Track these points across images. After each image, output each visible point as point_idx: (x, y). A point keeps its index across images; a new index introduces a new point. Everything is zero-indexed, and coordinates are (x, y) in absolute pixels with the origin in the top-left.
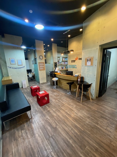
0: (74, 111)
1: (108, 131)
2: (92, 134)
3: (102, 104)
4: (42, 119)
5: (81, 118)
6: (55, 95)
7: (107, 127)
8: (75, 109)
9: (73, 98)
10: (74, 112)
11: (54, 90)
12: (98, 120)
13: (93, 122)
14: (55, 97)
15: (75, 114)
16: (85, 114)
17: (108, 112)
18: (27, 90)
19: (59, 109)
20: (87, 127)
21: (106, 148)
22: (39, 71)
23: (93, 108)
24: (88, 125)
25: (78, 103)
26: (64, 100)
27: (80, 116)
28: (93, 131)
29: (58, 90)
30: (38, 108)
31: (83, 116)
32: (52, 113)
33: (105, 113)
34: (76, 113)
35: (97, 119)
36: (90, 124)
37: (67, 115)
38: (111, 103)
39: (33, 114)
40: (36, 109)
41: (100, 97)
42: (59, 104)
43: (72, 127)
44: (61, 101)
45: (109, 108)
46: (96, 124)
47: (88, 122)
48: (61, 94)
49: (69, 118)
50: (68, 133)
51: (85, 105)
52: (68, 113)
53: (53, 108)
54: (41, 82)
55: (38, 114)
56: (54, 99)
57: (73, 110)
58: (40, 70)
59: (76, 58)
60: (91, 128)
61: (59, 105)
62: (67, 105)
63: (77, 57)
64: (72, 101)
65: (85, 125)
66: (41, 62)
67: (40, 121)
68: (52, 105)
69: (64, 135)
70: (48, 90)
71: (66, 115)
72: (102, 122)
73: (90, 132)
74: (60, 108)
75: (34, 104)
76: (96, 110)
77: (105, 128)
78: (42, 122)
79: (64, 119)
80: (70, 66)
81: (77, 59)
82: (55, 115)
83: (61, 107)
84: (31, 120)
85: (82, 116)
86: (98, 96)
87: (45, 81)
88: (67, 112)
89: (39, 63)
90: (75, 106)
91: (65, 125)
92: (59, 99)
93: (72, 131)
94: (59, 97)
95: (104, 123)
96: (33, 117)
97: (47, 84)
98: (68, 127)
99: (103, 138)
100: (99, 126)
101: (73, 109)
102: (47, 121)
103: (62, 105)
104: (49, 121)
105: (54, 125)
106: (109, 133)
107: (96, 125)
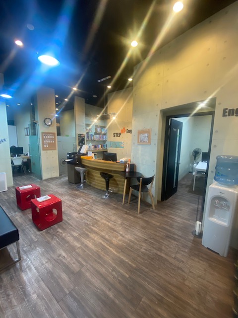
0: (117, 232)
1: (178, 260)
2: (152, 271)
3: (167, 212)
4: (47, 258)
5: (132, 244)
6: (78, 204)
7: (176, 253)
8: (120, 228)
9: (116, 206)
10: (118, 234)
11: (75, 194)
12: (162, 243)
13: (153, 247)
14: (79, 208)
15: (120, 237)
16: (140, 235)
17: (177, 226)
18: (8, 196)
19: (87, 232)
20: (143, 259)
21: (177, 294)
22: (42, 152)
23: (153, 222)
24: (144, 254)
25: (125, 216)
26: (99, 212)
27: (129, 240)
28: (153, 265)
29: (86, 192)
30: (37, 235)
31: (136, 239)
32: (71, 241)
33: (173, 228)
34: (121, 235)
35: (161, 241)
36: (147, 252)
37: (104, 241)
38: (181, 210)
39: (25, 249)
40: (31, 237)
41: (163, 200)
42: (86, 221)
43: (114, 265)
44: (91, 215)
45: (179, 220)
46: (158, 250)
47: (145, 249)
48: (91, 201)
49: (108, 247)
50: (105, 279)
51: (140, 218)
52: (107, 237)
53: (74, 231)
54: (45, 176)
55: (38, 248)
56: (77, 211)
57: (115, 231)
58: (44, 149)
59: (122, 129)
60: (149, 261)
61: (88, 222)
62: (105, 222)
63: (124, 128)
64: (113, 212)
65: (139, 256)
66: (47, 131)
67: (43, 264)
68: (71, 226)
69: (97, 285)
70: (61, 194)
71: (102, 243)
72: (168, 246)
73: (147, 268)
74: (90, 230)
75: (28, 226)
76: (158, 224)
77: (174, 256)
78: (46, 264)
79: (97, 251)
80: (110, 144)
81: (123, 131)
82: (77, 245)
83: (92, 227)
84: (18, 265)
85: (132, 239)
86: (160, 199)
87: (57, 174)
88: (104, 235)
89: (43, 133)
90: (119, 222)
91: (100, 263)
92: (86, 212)
93: (114, 273)
94: (87, 206)
95: (171, 248)
96: (25, 257)
97: (60, 181)
98: (105, 266)
99: (171, 275)
100: (163, 253)
101: (115, 229)
102: (58, 262)
103: (92, 223)
104: (64, 261)
105: (75, 267)
106: (181, 265)
107: (159, 253)
